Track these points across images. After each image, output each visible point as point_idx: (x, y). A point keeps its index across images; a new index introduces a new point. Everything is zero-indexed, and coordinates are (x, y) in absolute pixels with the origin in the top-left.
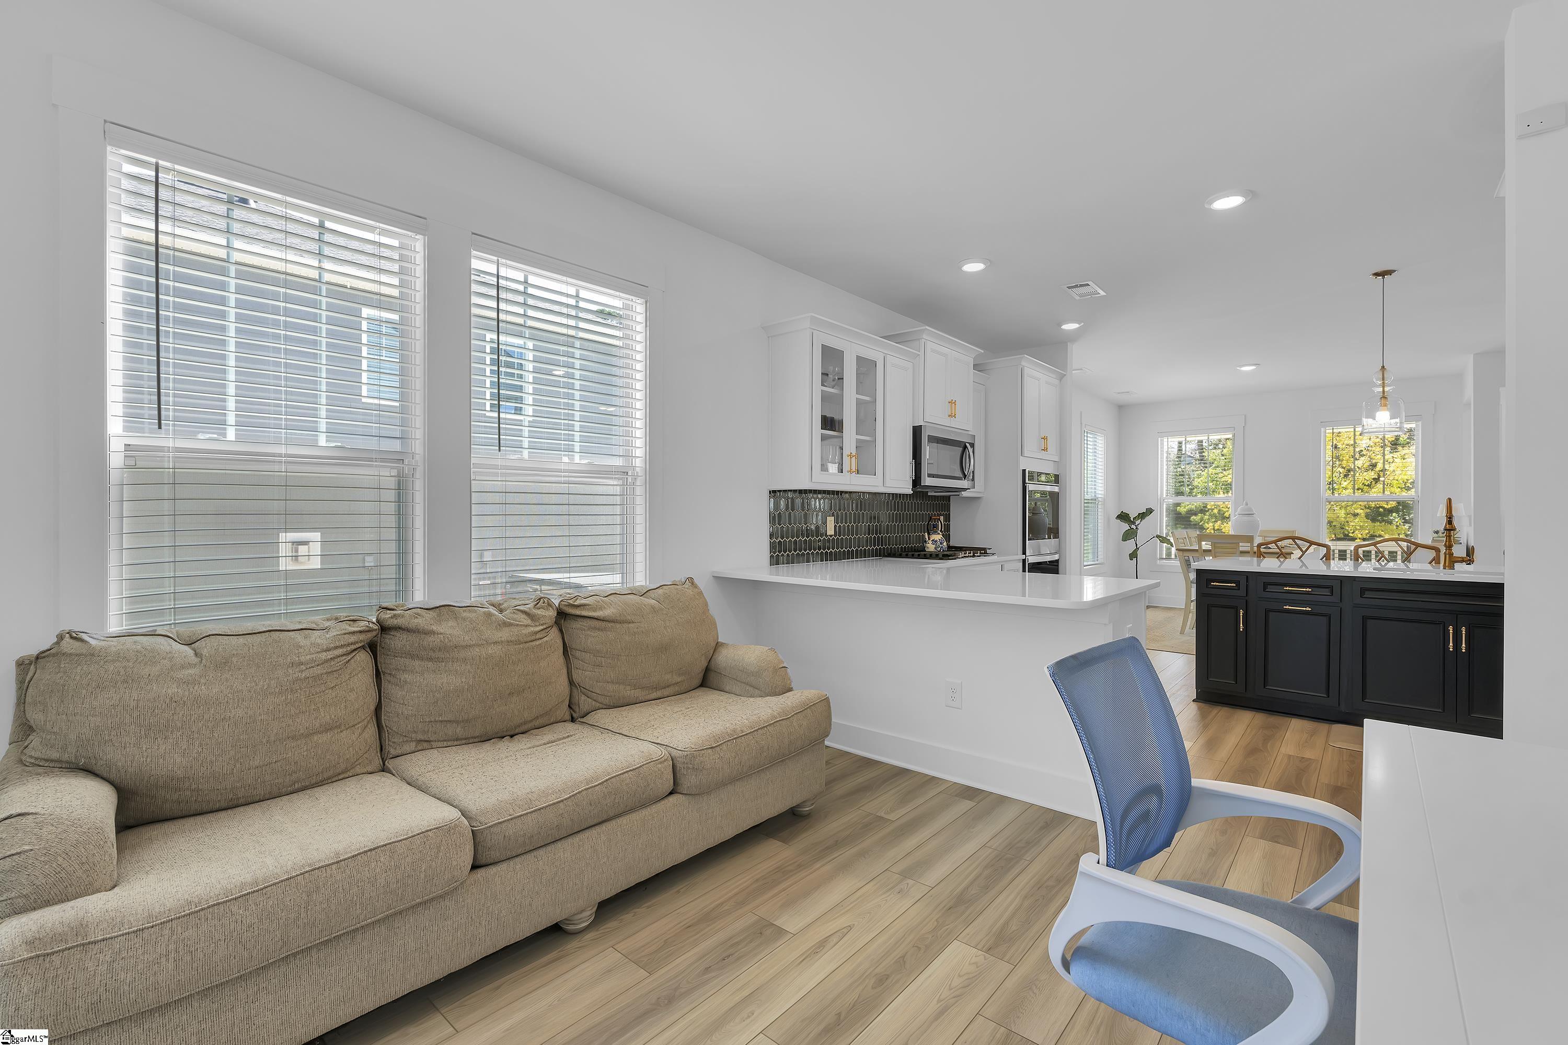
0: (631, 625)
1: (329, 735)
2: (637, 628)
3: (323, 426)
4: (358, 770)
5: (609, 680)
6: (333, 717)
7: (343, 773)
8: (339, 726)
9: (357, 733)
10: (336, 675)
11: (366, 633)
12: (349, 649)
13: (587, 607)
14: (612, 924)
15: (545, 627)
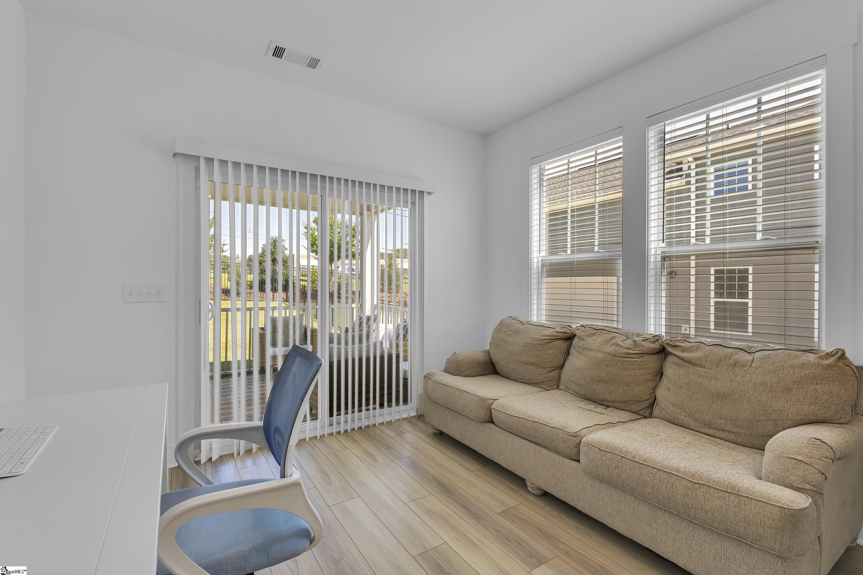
0: (701, 369)
1: (533, 367)
2: (704, 373)
3: (596, 243)
4: (543, 386)
5: (671, 402)
6: (535, 361)
7: (535, 384)
8: (537, 365)
9: (545, 372)
10: (542, 346)
11: (563, 334)
12: (552, 338)
13: (680, 348)
14: (541, 504)
15: (640, 352)
